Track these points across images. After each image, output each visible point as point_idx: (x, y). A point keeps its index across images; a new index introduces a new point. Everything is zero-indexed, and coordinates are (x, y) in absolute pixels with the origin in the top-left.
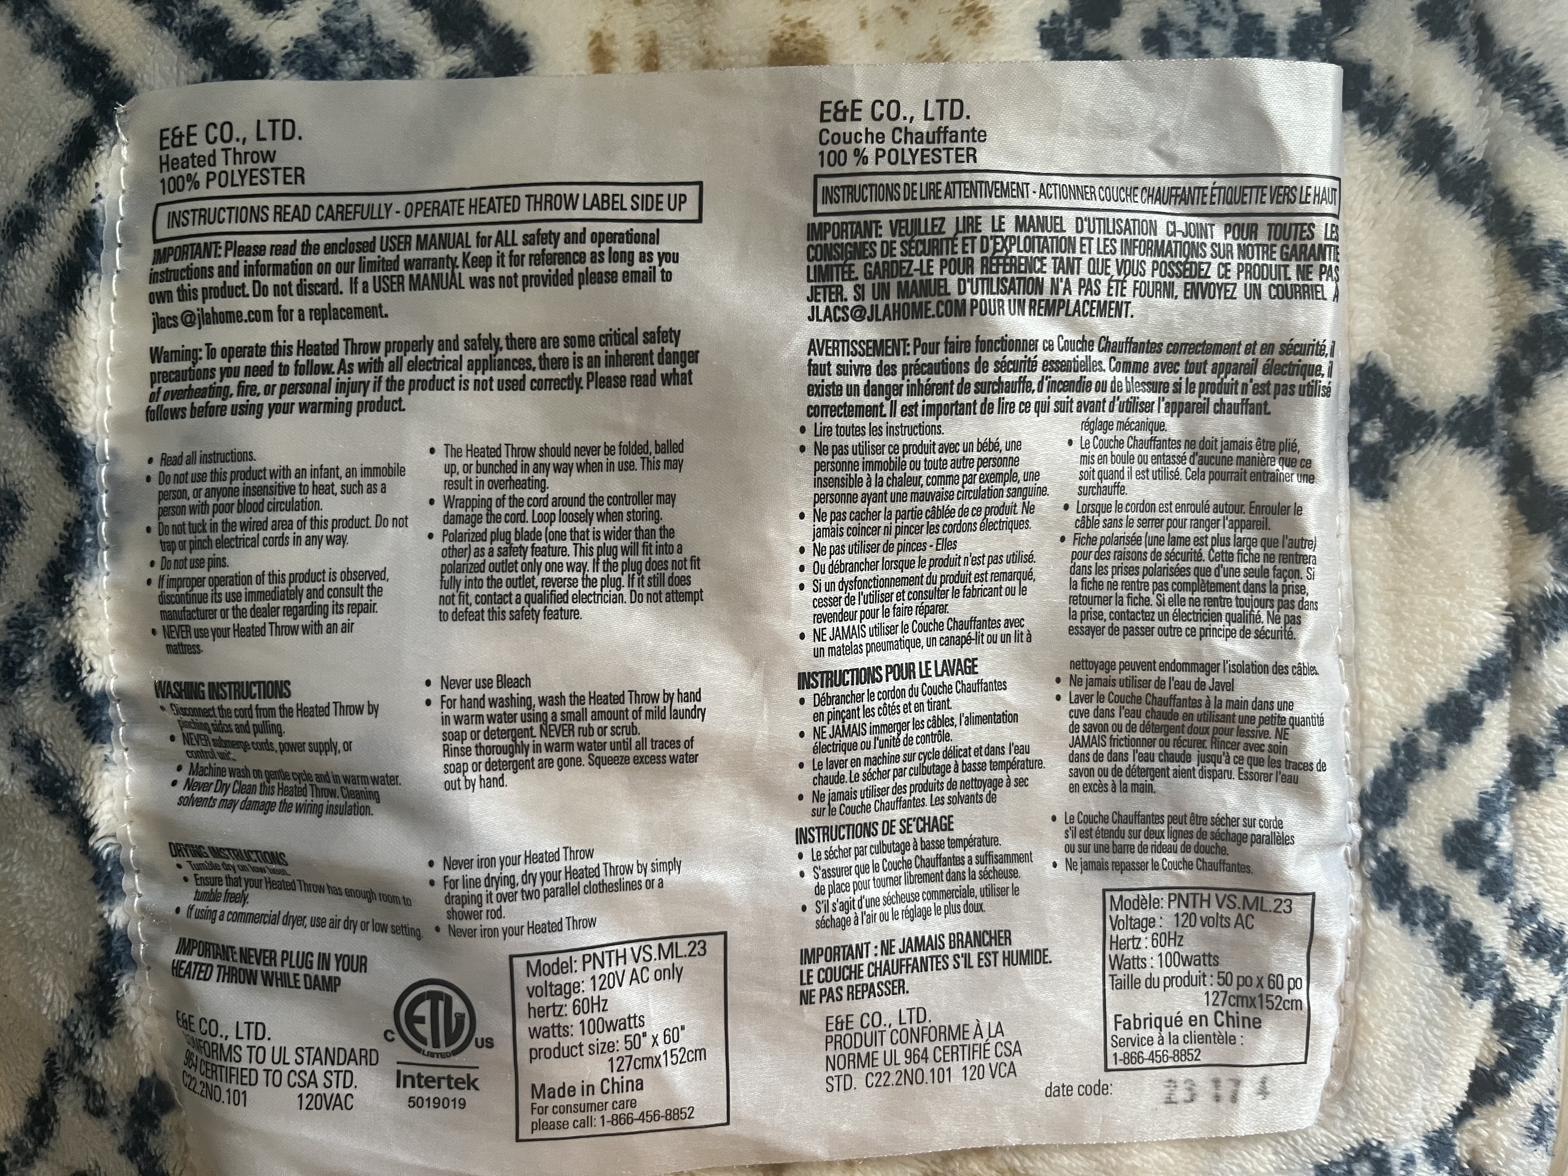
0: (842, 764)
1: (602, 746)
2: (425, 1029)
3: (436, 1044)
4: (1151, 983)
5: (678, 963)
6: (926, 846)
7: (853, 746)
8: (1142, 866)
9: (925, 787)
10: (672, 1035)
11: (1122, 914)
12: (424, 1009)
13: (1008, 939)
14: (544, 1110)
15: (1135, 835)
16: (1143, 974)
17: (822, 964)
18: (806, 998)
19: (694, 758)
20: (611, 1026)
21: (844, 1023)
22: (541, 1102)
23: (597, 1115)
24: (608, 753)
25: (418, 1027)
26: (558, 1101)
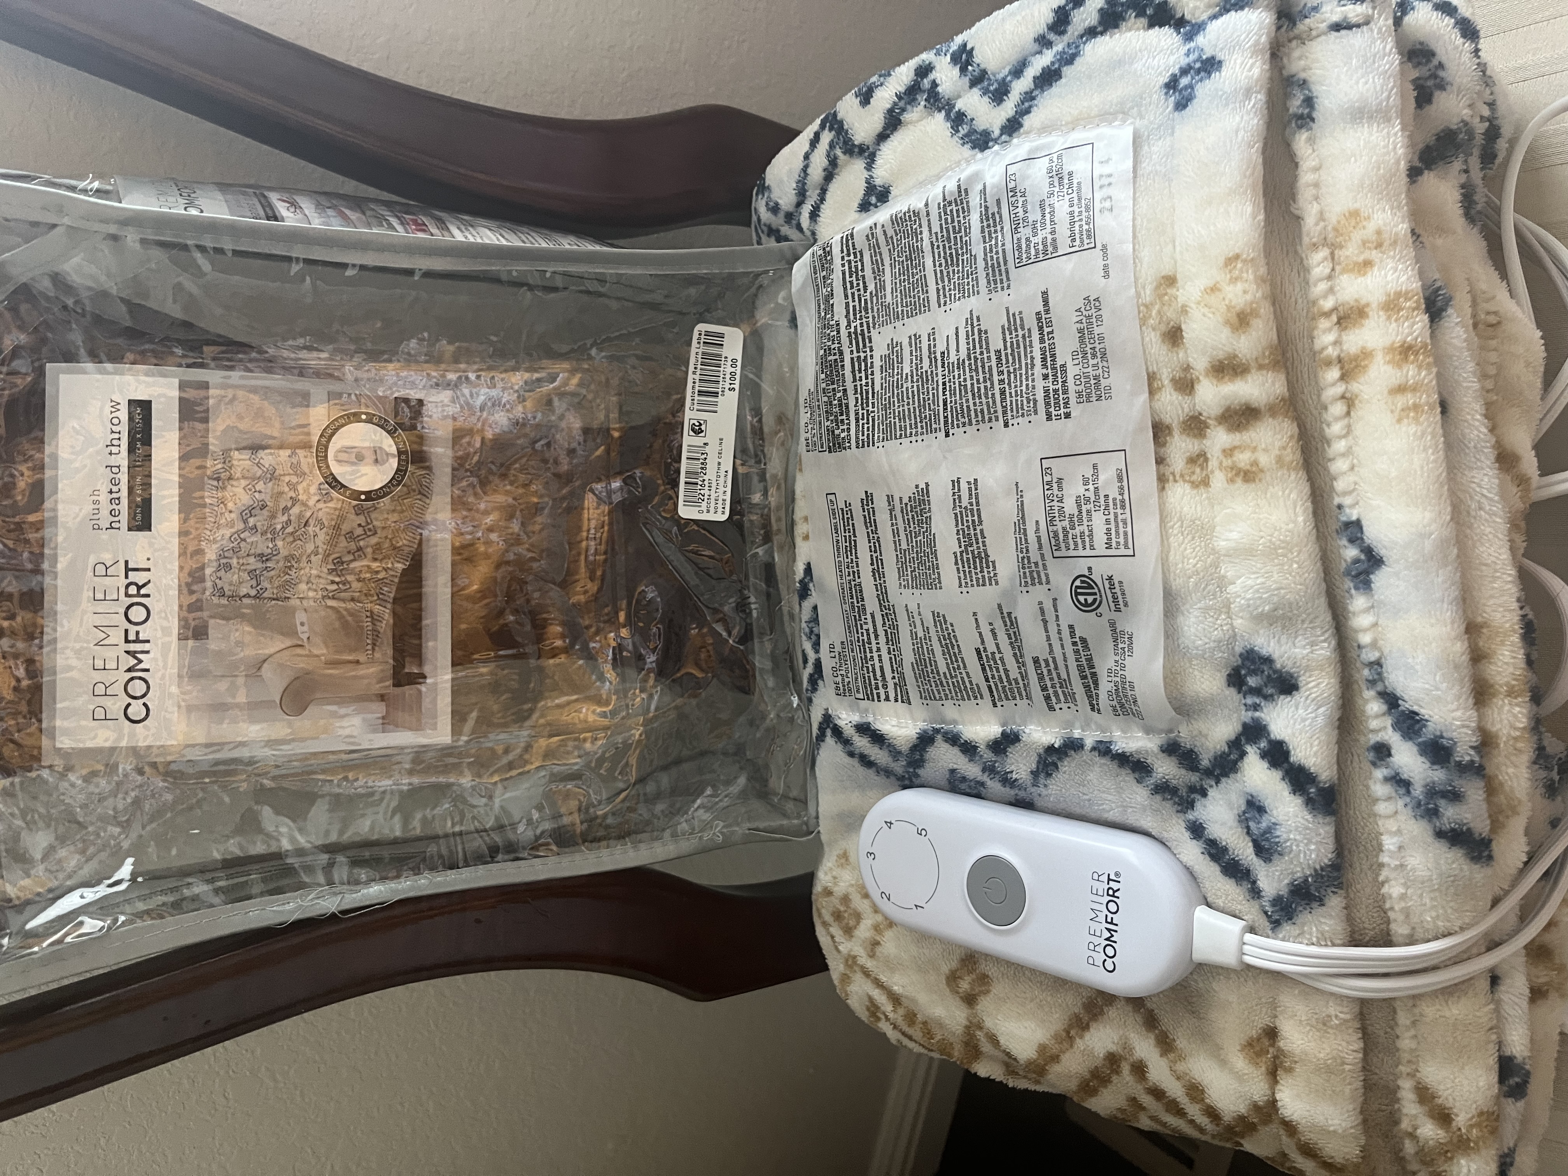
0: (976, 411)
1: (973, 521)
2: (1090, 599)
3: (1095, 594)
4: (1053, 232)
5: (1055, 480)
6: (1007, 362)
7: (968, 407)
8: (1004, 251)
9: (983, 367)
10: (1086, 482)
11: (1024, 256)
12: (1082, 598)
13: (1038, 313)
14: (1118, 543)
15: (992, 257)
16: (1050, 237)
17: (1052, 410)
18: (1068, 416)
19: (976, 480)
20: (1080, 512)
21: (1079, 394)
22: (1114, 545)
23: (1120, 517)
24: (976, 518)
25: (1090, 601)
26: (1113, 536)
